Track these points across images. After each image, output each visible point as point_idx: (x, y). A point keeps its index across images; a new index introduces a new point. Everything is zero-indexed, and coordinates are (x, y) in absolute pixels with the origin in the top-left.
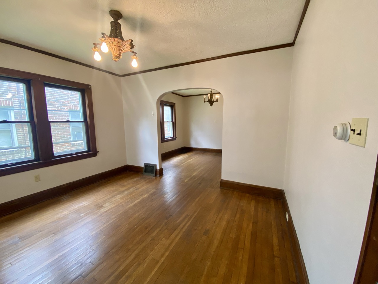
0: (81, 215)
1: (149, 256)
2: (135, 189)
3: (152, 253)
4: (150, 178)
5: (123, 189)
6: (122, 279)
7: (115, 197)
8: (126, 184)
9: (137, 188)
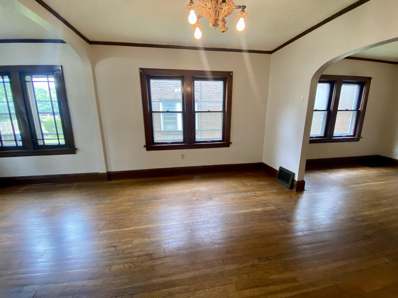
0: (194, 198)
1: (203, 291)
2: (254, 195)
3: (208, 290)
4: (280, 189)
5: (242, 189)
6: (165, 290)
7: (229, 194)
8: (249, 184)
9: (256, 195)
